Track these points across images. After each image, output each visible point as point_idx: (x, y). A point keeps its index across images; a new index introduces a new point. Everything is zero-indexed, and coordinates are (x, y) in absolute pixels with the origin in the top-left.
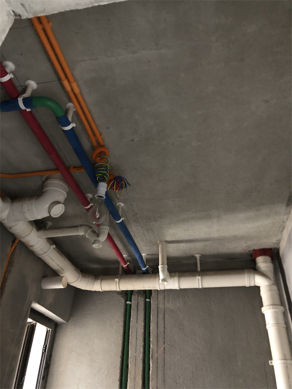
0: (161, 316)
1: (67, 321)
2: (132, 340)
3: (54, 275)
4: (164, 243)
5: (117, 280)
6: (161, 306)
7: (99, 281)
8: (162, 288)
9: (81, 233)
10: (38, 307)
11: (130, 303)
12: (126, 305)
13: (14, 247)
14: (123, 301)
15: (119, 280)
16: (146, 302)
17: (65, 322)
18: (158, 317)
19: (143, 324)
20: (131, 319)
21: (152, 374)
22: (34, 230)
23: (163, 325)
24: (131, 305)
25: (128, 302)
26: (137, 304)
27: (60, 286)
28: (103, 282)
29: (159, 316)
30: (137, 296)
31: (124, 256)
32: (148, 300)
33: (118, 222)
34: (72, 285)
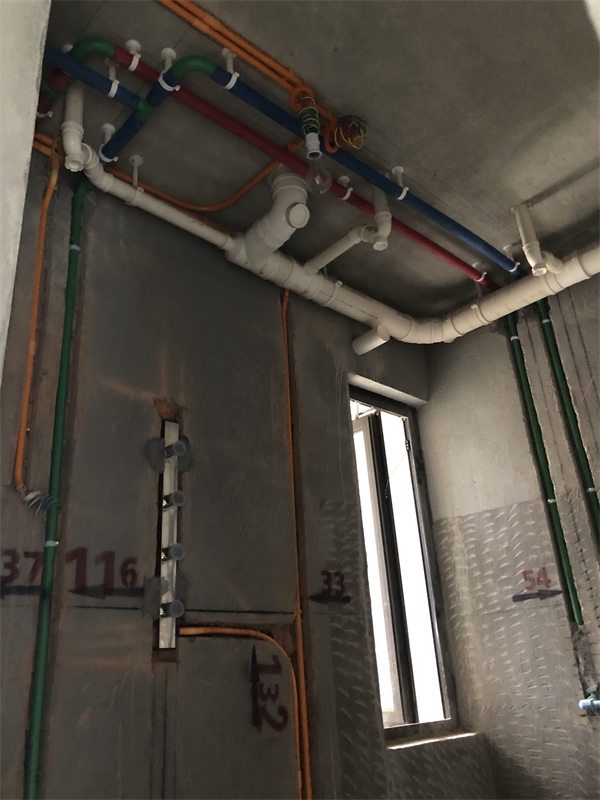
0: (575, 337)
1: (428, 399)
2: (535, 390)
3: (365, 328)
4: (524, 207)
5: (474, 307)
6: (571, 321)
7: (448, 321)
8: (558, 289)
9: (356, 240)
10: (361, 381)
11: (516, 337)
12: (511, 344)
13: (285, 304)
14: (504, 339)
15: (479, 306)
16: (542, 327)
17: (425, 402)
18: (569, 340)
19: (546, 361)
20: (525, 361)
21: (582, 427)
22: (296, 265)
23: (582, 350)
24: (518, 341)
25: (512, 338)
26: (529, 335)
27: (380, 342)
28: (455, 319)
29: (571, 337)
30: (524, 323)
31: (474, 265)
32: (545, 321)
33: (401, 198)
34: (405, 340)
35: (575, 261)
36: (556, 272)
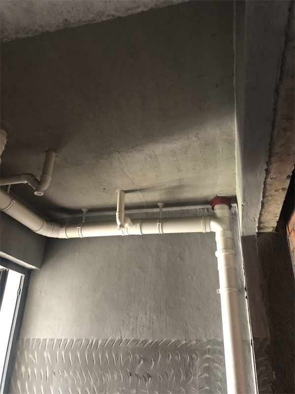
1: (40, 268)
4: (122, 193)
7: (64, 229)
8: (126, 234)
9: (24, 181)
15: (81, 228)
28: (67, 229)
34: (37, 232)
35: (138, 225)
36: (129, 227)
